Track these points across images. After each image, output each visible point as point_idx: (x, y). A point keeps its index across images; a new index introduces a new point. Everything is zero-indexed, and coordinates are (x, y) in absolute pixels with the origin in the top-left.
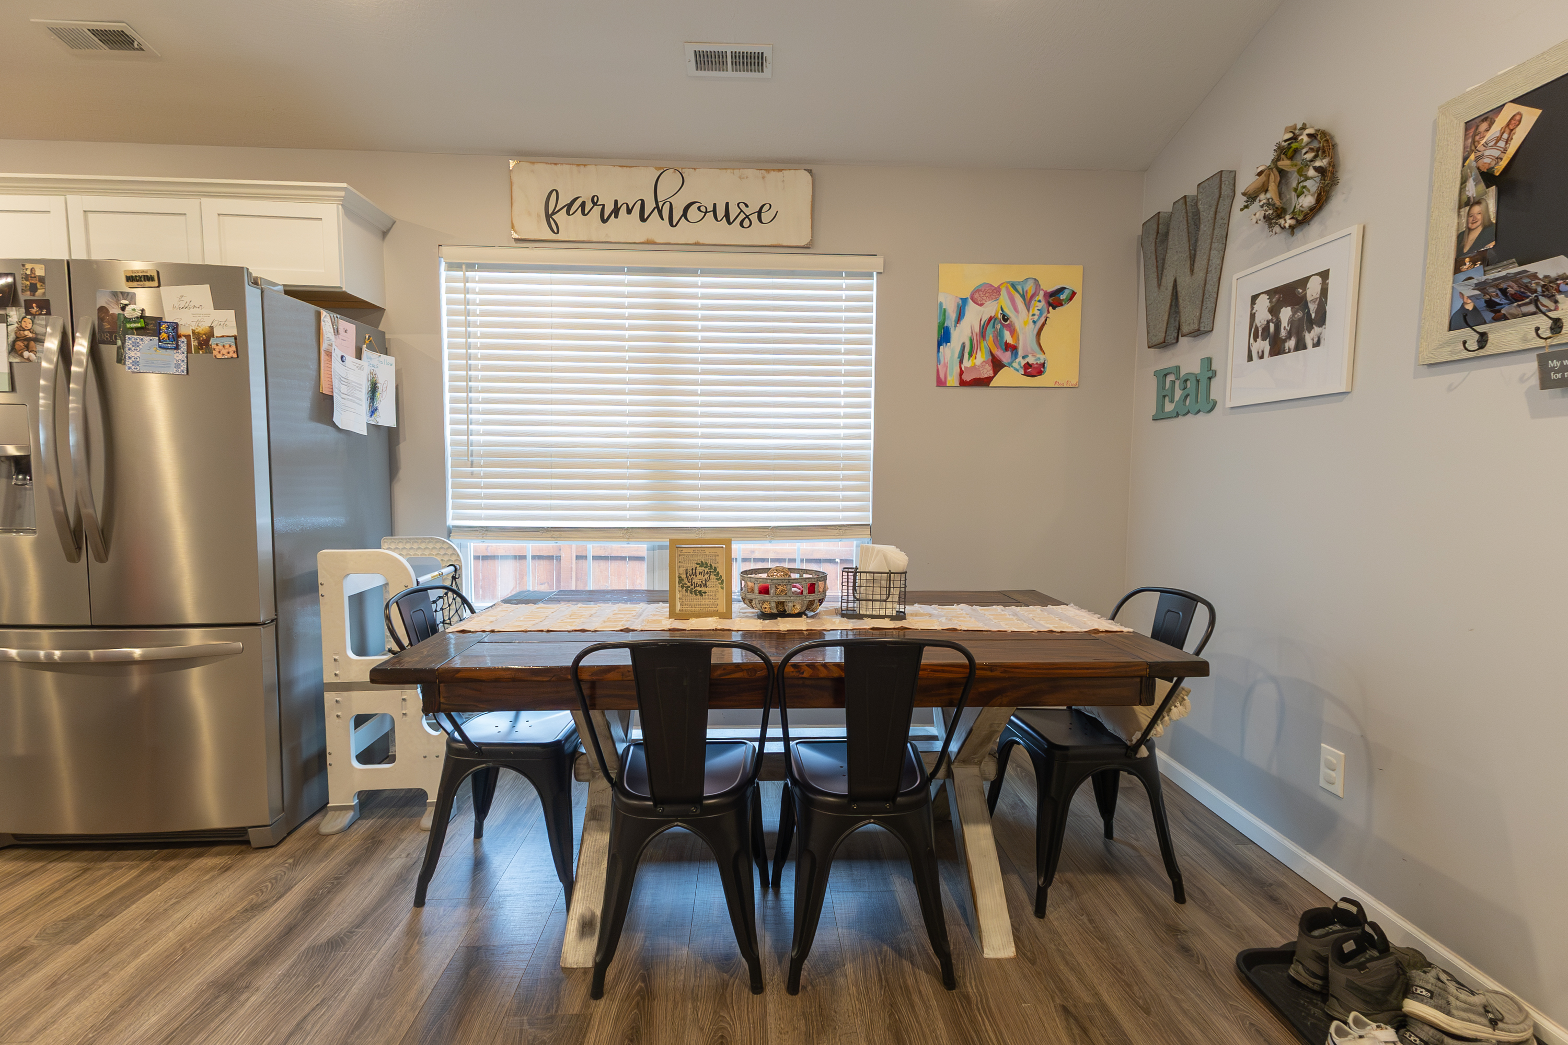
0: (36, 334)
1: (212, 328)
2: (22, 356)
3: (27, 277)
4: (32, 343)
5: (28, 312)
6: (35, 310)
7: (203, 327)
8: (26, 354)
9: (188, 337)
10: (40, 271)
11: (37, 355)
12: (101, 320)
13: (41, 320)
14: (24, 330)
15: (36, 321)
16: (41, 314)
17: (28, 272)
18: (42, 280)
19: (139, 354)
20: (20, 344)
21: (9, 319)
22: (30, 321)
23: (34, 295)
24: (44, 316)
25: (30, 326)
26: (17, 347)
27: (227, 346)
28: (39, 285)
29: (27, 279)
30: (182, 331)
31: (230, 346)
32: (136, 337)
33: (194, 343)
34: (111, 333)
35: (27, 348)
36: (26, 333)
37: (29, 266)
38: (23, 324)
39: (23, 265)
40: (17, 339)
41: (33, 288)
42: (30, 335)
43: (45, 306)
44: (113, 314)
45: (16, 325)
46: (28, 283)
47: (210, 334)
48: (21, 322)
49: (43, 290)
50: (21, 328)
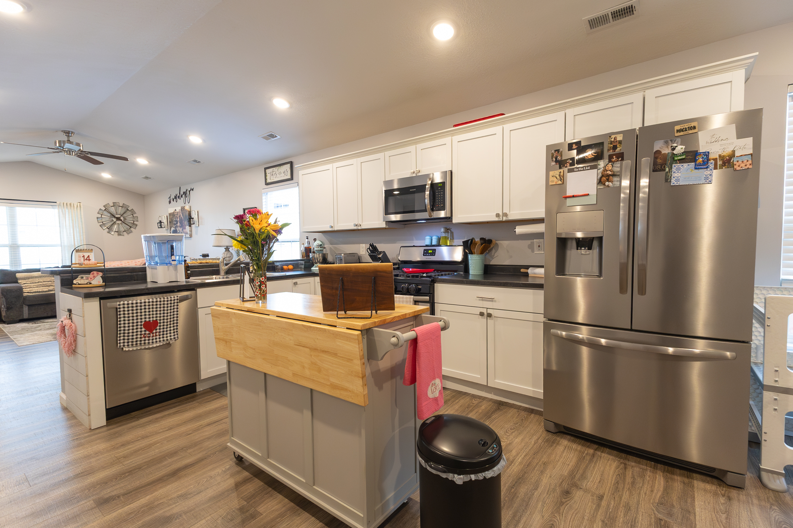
0: (613, 172)
1: (734, 152)
2: (604, 184)
3: (611, 142)
4: (611, 177)
5: (610, 161)
6: (615, 158)
7: (727, 151)
8: (607, 183)
9: (715, 160)
10: (620, 138)
11: (613, 183)
12: (656, 158)
13: (618, 164)
14: (607, 171)
15: (614, 165)
16: (618, 161)
17: (613, 140)
18: (620, 142)
19: (680, 174)
20: (604, 178)
21: (599, 166)
22: (611, 166)
23: (615, 151)
24: (619, 162)
25: (610, 168)
26: (602, 180)
27: (745, 161)
28: (618, 146)
29: (611, 144)
30: (711, 156)
31: (748, 161)
32: (679, 165)
33: (719, 163)
34: (662, 165)
35: (608, 180)
36: (608, 172)
37: (613, 136)
38: (607, 168)
39: (610, 137)
40: (603, 176)
41: (615, 148)
42: (610, 173)
43: (621, 156)
44: (665, 154)
45: (603, 169)
46: (612, 145)
47: (733, 154)
48: (605, 167)
49: (620, 148)
50: (605, 170)
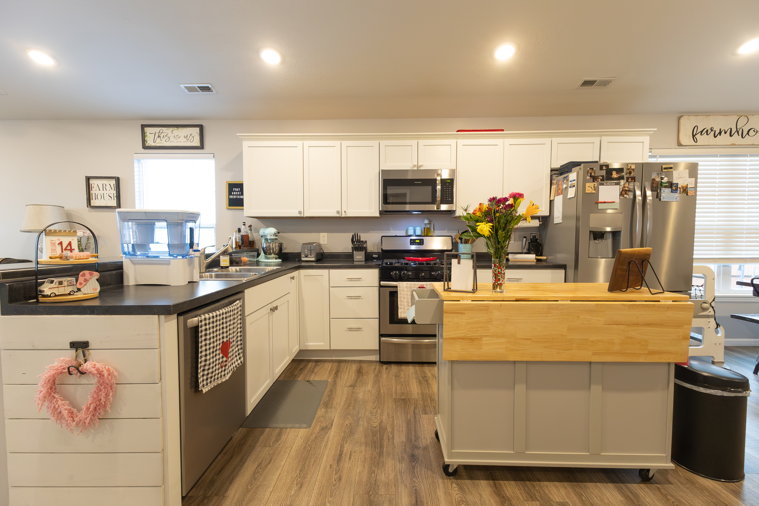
0: (629, 189)
1: (687, 185)
2: (624, 196)
3: (628, 169)
4: (628, 192)
5: (627, 181)
6: (630, 180)
7: (685, 185)
8: (625, 196)
9: (680, 188)
10: (633, 167)
11: (629, 196)
12: (653, 183)
13: (632, 184)
14: (625, 187)
15: (630, 184)
16: (632, 182)
17: (629, 167)
18: (633, 170)
19: (664, 195)
20: (623, 192)
21: (621, 184)
22: (628, 184)
23: (630, 175)
24: (633, 182)
25: (627, 186)
26: (622, 193)
27: (692, 191)
28: (632, 172)
29: (628, 170)
30: (679, 186)
31: (693, 191)
32: (664, 189)
33: (682, 190)
34: (656, 188)
35: (626, 194)
36: (626, 188)
37: (629, 165)
38: (625, 185)
39: (628, 165)
40: (623, 190)
41: (630, 173)
42: (627, 189)
43: (634, 179)
44: (657, 181)
45: (623, 186)
46: (629, 171)
47: (687, 187)
48: (624, 185)
49: (634, 174)
50: (624, 187)
